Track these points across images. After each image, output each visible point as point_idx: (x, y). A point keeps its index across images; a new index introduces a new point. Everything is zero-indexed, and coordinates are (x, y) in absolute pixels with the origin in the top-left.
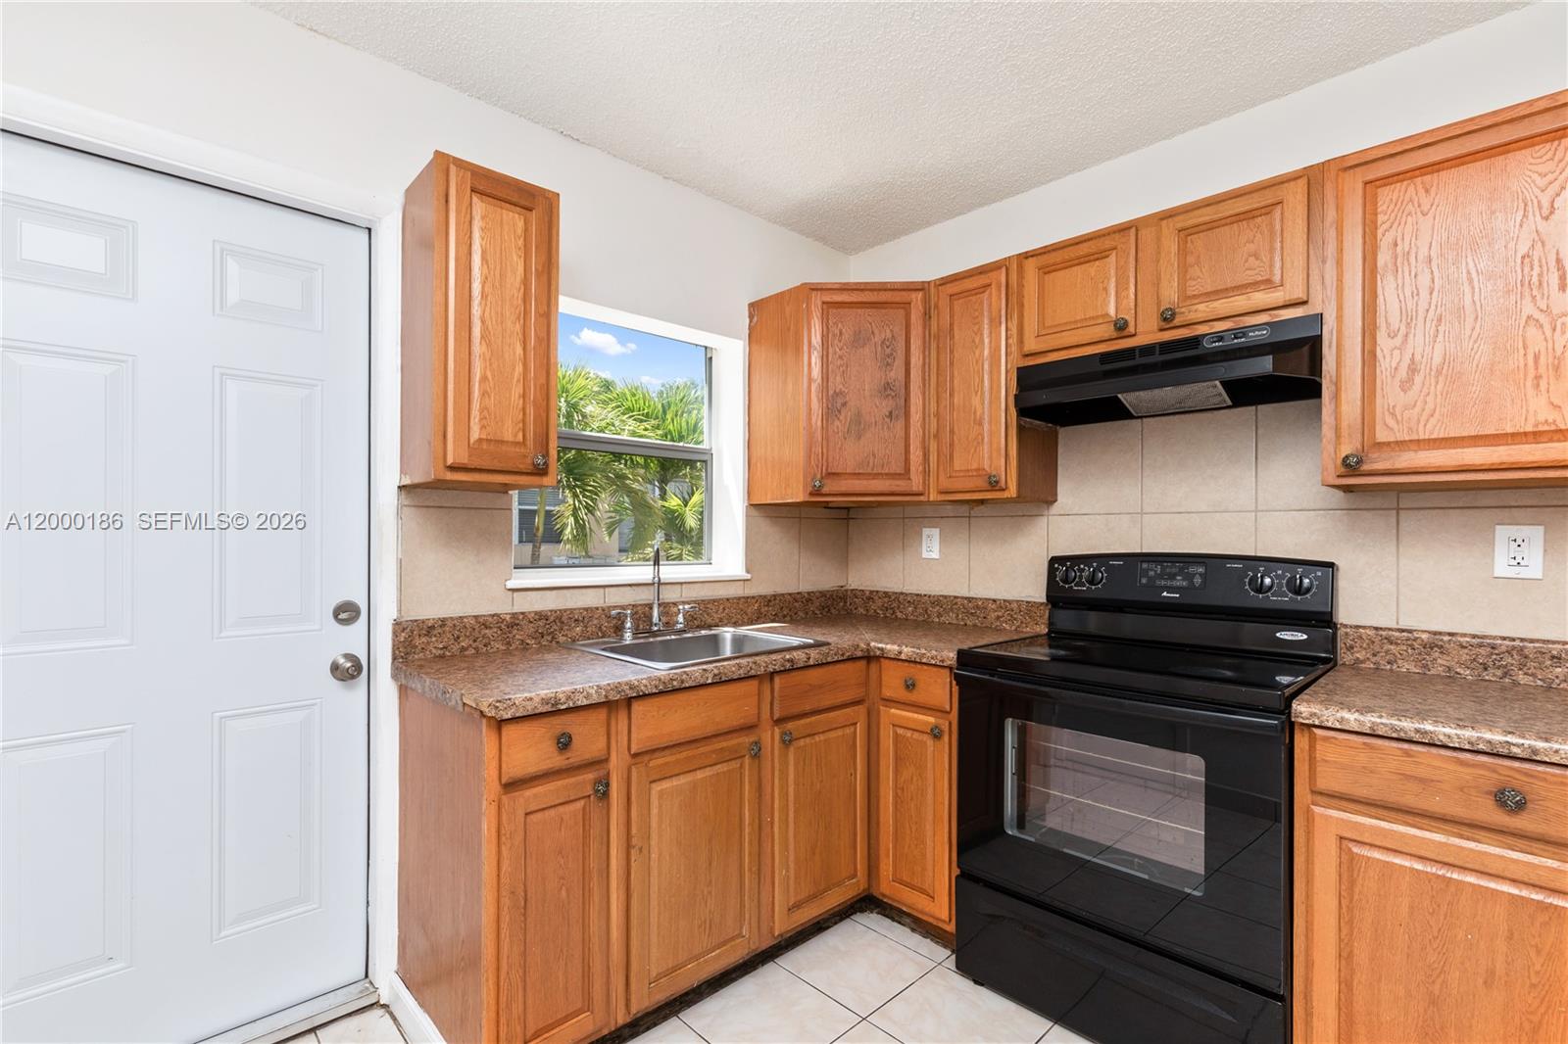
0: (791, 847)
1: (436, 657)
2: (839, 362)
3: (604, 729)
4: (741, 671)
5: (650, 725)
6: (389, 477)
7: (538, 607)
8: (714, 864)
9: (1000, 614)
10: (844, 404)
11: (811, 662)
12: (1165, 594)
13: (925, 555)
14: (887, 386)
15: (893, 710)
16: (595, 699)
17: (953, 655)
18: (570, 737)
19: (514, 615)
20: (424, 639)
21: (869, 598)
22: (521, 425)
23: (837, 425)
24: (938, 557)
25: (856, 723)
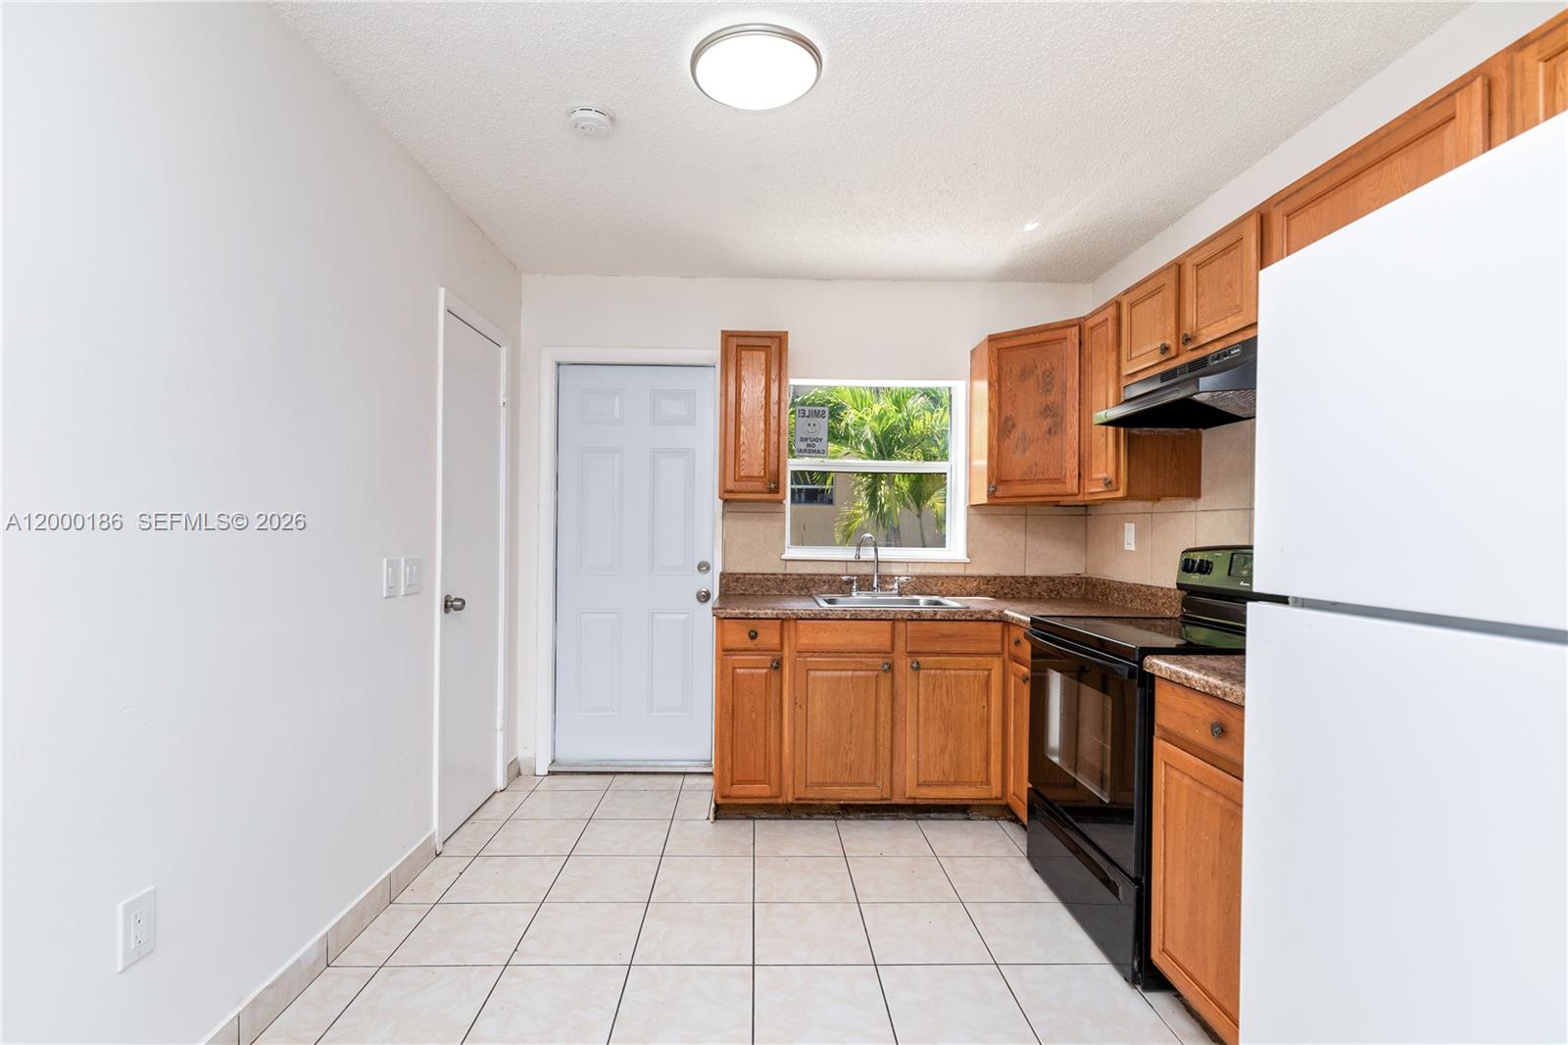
0: (922, 741)
1: (741, 594)
2: (1010, 394)
3: (779, 633)
4: (874, 615)
5: (809, 635)
7: (801, 571)
8: (854, 732)
9: (1164, 601)
10: (1013, 426)
11: (938, 617)
12: (1242, 583)
13: (1127, 547)
14: (1047, 408)
15: (1013, 663)
16: (770, 616)
17: (1029, 620)
18: (756, 634)
19: (785, 575)
20: (736, 584)
21: (1095, 585)
22: (763, 467)
23: (1009, 443)
24: (1133, 549)
25: (990, 670)
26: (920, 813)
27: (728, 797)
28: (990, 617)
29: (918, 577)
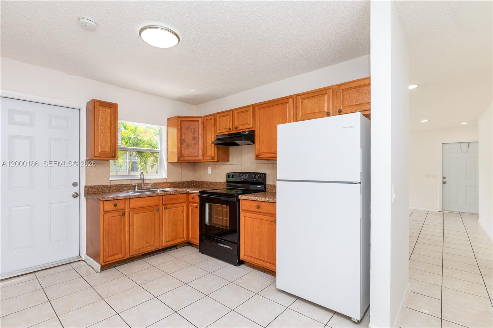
0: (167, 229)
1: (94, 193)
2: (184, 133)
3: (124, 204)
5: (134, 203)
6: (84, 159)
7: (116, 184)
8: (149, 231)
9: (220, 185)
10: (185, 141)
11: (171, 194)
12: (242, 180)
13: (208, 173)
14: (194, 138)
15: (191, 204)
16: (122, 198)
17: (199, 192)
18: (117, 205)
19: (111, 185)
20: (91, 190)
21: (199, 183)
22: (110, 148)
23: (183, 146)
24: (210, 173)
25: (184, 207)
26: (164, 250)
27: (107, 262)
28: (184, 192)
29: (154, 183)
